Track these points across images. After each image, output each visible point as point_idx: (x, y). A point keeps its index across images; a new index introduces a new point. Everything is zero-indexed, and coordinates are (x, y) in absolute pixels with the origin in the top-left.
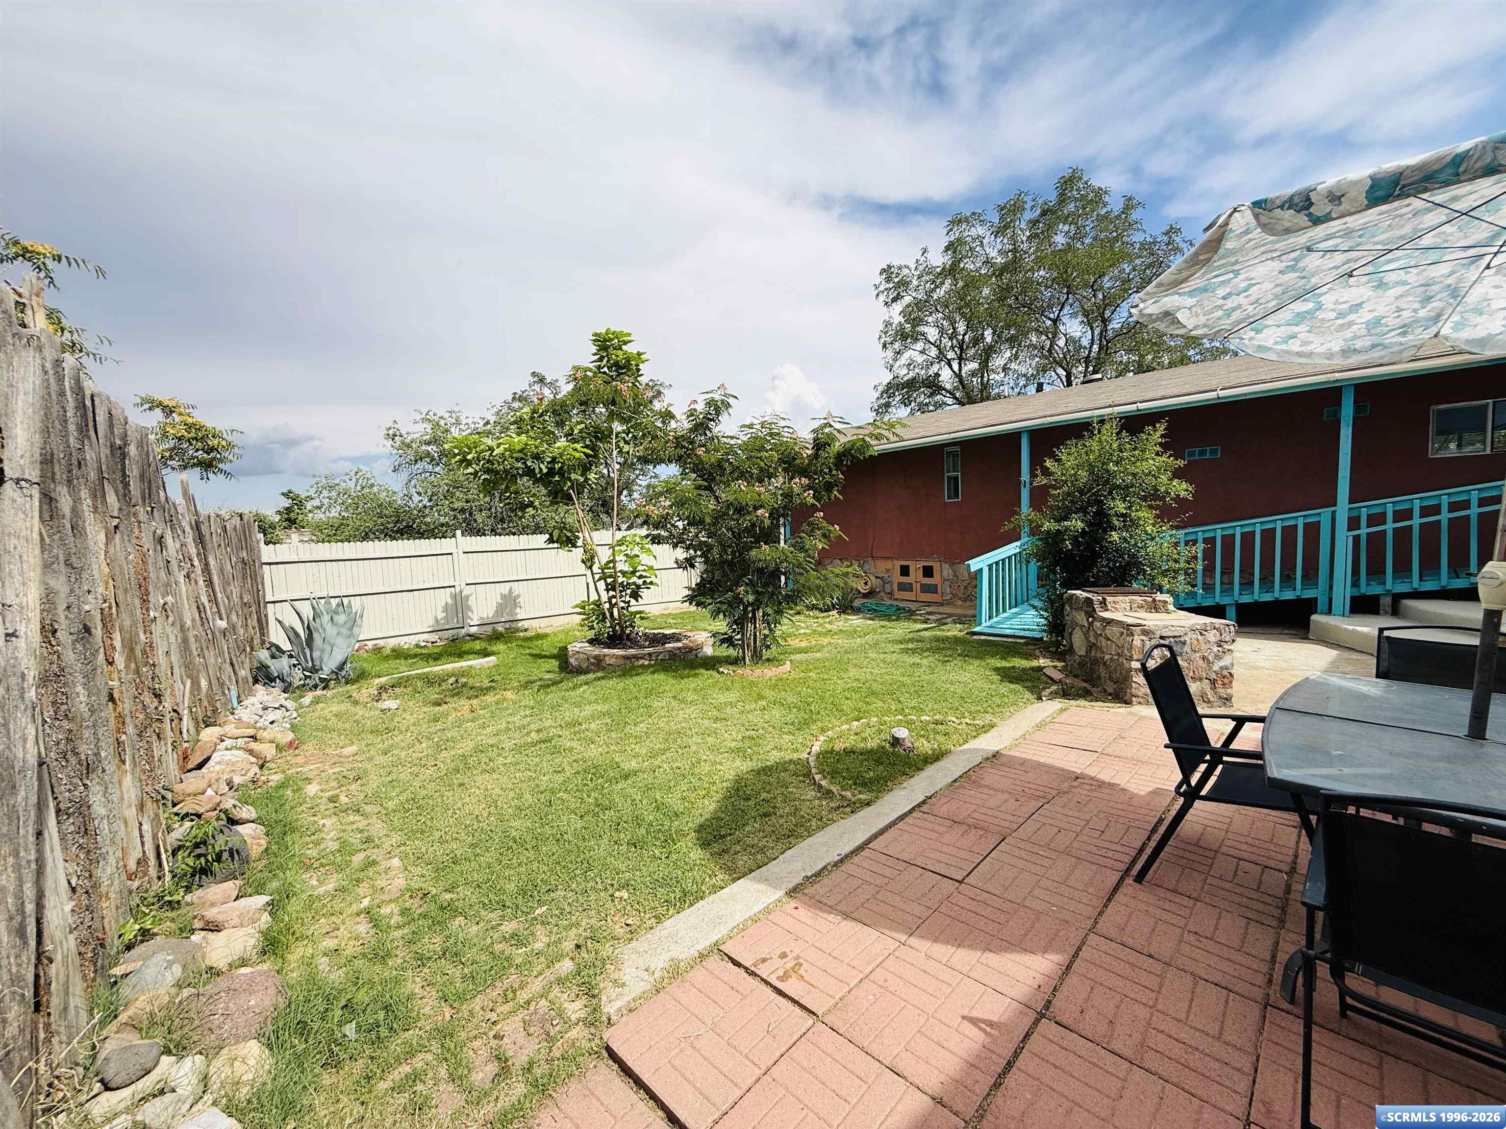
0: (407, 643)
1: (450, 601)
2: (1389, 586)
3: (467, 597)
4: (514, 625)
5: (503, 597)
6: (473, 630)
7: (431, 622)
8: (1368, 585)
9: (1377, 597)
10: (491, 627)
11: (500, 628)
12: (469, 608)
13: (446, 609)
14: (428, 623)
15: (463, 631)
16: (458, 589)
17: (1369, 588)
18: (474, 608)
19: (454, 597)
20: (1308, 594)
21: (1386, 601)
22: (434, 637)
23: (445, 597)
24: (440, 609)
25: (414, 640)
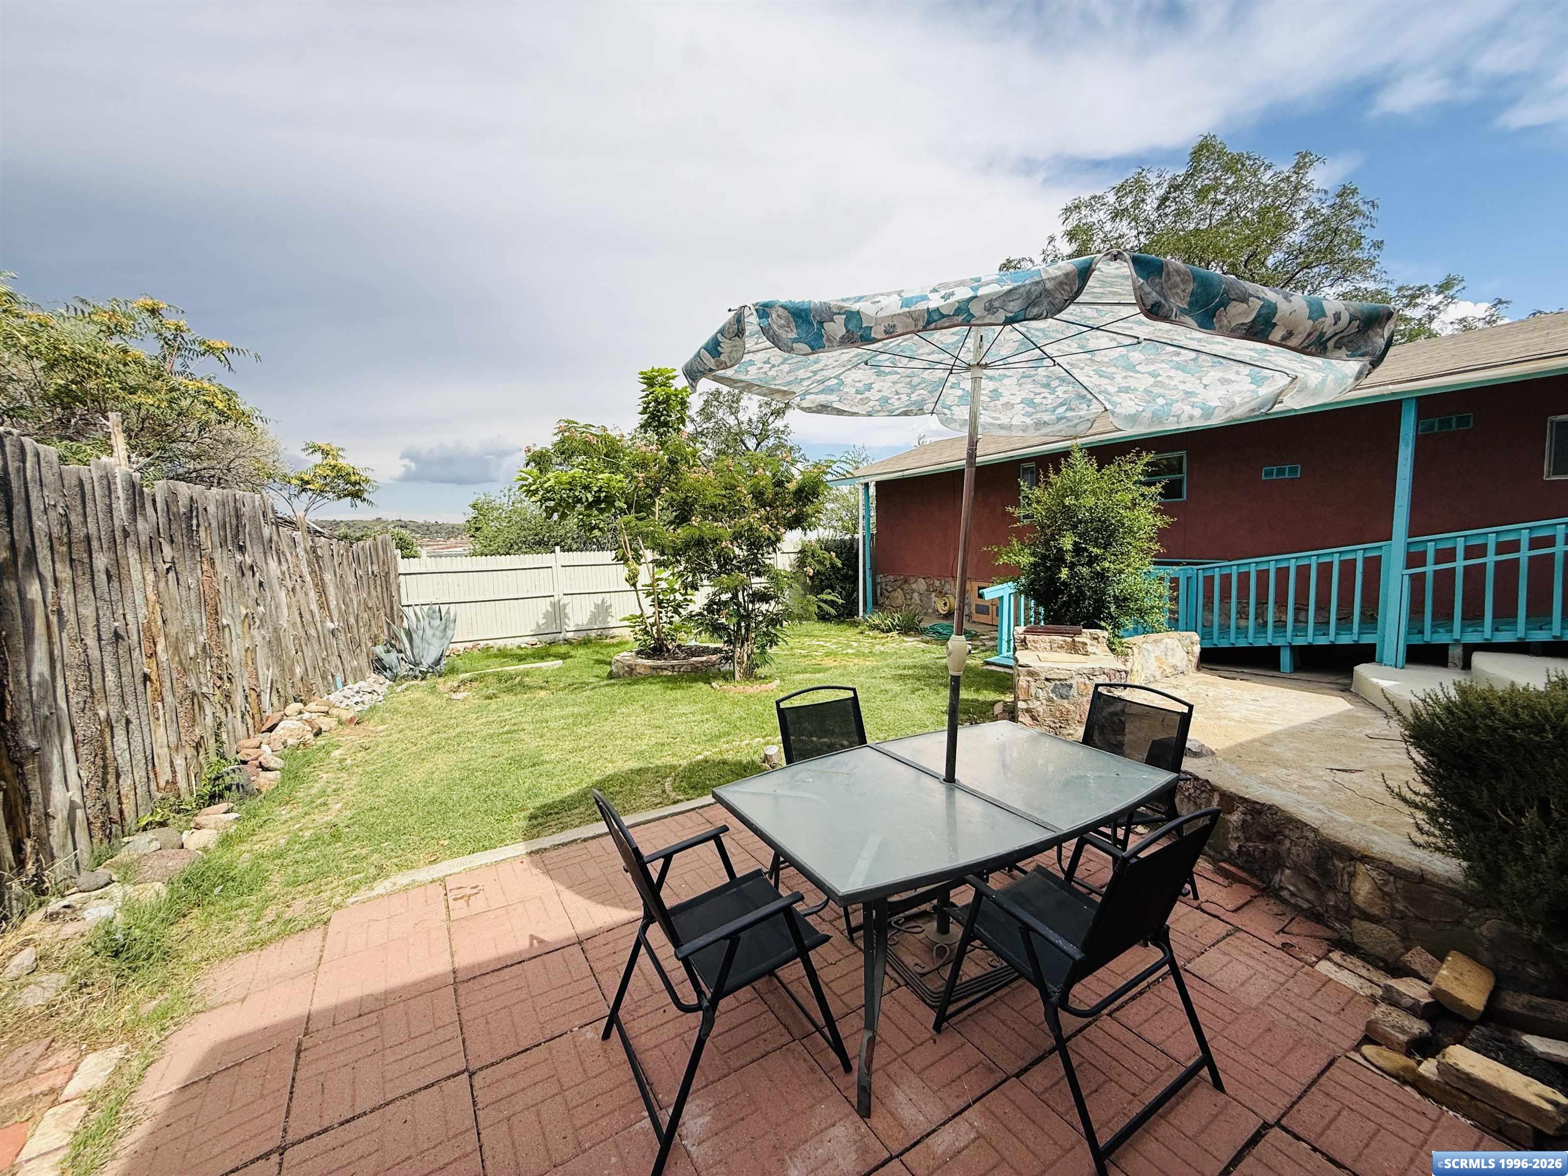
0: (511, 644)
1: (550, 609)
2: (1457, 634)
3: (565, 606)
4: (605, 632)
5: (597, 606)
6: (570, 635)
7: (534, 627)
8: (1433, 633)
9: (1445, 647)
10: (585, 633)
11: (593, 634)
12: (566, 616)
13: (545, 616)
14: (531, 628)
15: (561, 636)
16: (556, 598)
17: (1436, 636)
18: (570, 615)
19: (553, 605)
20: (1367, 639)
21: (1456, 653)
22: (534, 640)
23: (545, 605)
24: (541, 616)
25: (517, 642)
